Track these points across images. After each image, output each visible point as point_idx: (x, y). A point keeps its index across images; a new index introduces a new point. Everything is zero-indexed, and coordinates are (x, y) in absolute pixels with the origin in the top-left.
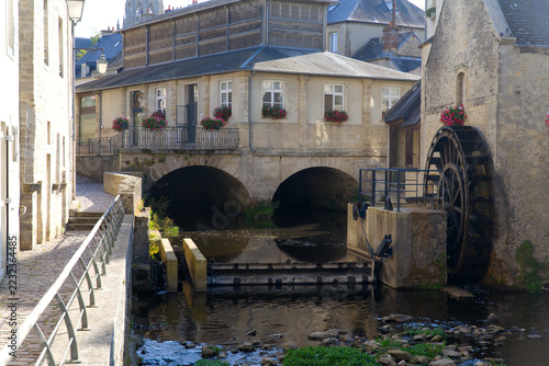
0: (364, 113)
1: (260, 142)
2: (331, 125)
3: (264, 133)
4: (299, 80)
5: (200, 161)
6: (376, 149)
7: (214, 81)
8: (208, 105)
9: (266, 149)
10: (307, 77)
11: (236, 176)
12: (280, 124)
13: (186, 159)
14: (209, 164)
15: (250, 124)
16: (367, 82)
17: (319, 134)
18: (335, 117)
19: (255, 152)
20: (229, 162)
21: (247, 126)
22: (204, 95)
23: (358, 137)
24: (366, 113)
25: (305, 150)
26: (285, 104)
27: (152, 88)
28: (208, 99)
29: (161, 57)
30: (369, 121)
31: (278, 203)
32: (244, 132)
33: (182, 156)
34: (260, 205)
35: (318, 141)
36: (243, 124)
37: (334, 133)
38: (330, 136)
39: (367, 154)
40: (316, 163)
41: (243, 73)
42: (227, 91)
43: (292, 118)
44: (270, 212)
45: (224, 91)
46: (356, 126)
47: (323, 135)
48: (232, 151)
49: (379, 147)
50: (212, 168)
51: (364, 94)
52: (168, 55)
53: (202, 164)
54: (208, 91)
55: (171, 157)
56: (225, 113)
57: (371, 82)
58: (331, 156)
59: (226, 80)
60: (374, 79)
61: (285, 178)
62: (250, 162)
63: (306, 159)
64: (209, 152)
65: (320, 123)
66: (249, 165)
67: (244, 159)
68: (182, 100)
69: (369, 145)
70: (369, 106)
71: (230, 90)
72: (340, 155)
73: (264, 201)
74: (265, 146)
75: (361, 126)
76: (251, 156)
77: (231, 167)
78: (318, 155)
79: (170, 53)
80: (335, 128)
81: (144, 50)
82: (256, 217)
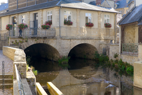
0: (98, 24)
1: (63, 34)
2: (88, 28)
3: (65, 31)
4: (77, 11)
5: (41, 41)
6: (103, 37)
7: (45, 11)
8: (42, 21)
9: (66, 37)
10: (80, 10)
11: (55, 47)
12: (70, 27)
13: (36, 40)
14: (45, 43)
15: (60, 27)
16: (100, 13)
17: (84, 31)
18: (89, 25)
19: (61, 38)
20: (52, 42)
21: (59, 28)
22: (41, 17)
23: (97, 32)
24: (99, 24)
25: (79, 37)
26: (72, 20)
27: (20, 15)
28: (42, 18)
29: (22, 6)
30: (100, 27)
31: (70, 57)
32: (57, 30)
33: (34, 40)
34: (64, 58)
35: (83, 34)
36: (57, 27)
37: (89, 31)
38: (88, 32)
39: (100, 39)
40: (83, 42)
41: (57, 7)
42: (50, 15)
43: (74, 25)
44: (67, 61)
45: (49, 15)
46: (96, 29)
47: (85, 32)
48: (53, 37)
49: (103, 36)
50: (46, 44)
51: (98, 17)
52: (25, 5)
53: (42, 42)
54: (42, 15)
55: (30, 40)
56: (50, 23)
57: (101, 12)
58: (88, 39)
59: (50, 10)
60: (102, 11)
61: (72, 48)
62: (60, 42)
63: (80, 40)
64: (45, 38)
65: (84, 27)
66: (59, 43)
67: (58, 41)
68: (32, 19)
69: (100, 35)
70: (100, 21)
71: (51, 15)
72: (91, 39)
73: (65, 57)
74: (65, 35)
75: (98, 29)
76: (60, 39)
77: (53, 43)
78: (84, 39)
79: (25, 4)
80: (89, 29)
81: (16, 4)
82: (62, 63)
